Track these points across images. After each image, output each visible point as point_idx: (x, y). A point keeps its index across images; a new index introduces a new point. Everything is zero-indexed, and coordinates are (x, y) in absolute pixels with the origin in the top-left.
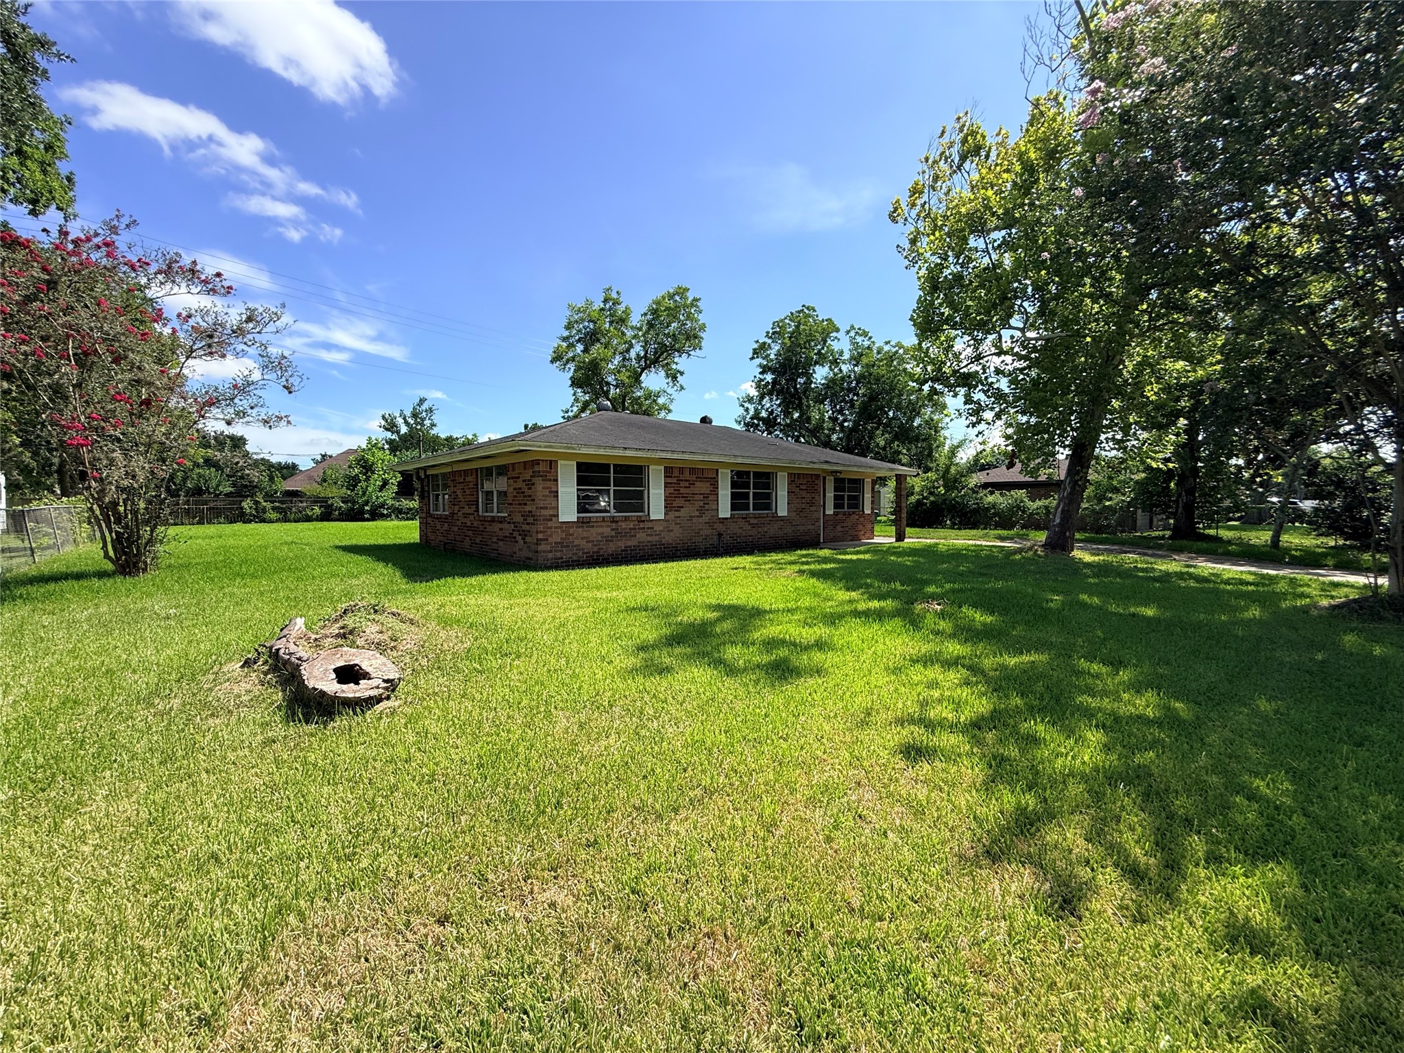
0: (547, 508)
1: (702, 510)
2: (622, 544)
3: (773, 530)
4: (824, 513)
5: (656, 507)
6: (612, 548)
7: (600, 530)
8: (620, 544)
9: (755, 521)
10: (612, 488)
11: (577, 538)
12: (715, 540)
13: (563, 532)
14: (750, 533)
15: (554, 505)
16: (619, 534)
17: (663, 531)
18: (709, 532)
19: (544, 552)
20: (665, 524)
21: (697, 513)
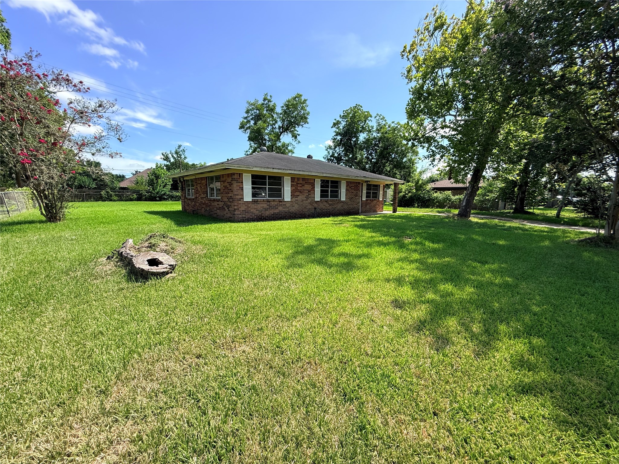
0: (238, 195)
1: (307, 197)
2: (272, 212)
3: (339, 207)
4: (362, 199)
5: (287, 196)
6: (267, 213)
7: (262, 205)
8: (271, 211)
9: (331, 203)
10: (267, 186)
11: (252, 209)
12: (313, 211)
13: (246, 206)
14: (329, 208)
15: (241, 193)
16: (271, 207)
17: (290, 206)
18: (310, 207)
19: (237, 214)
20: (291, 203)
21: (305, 199)
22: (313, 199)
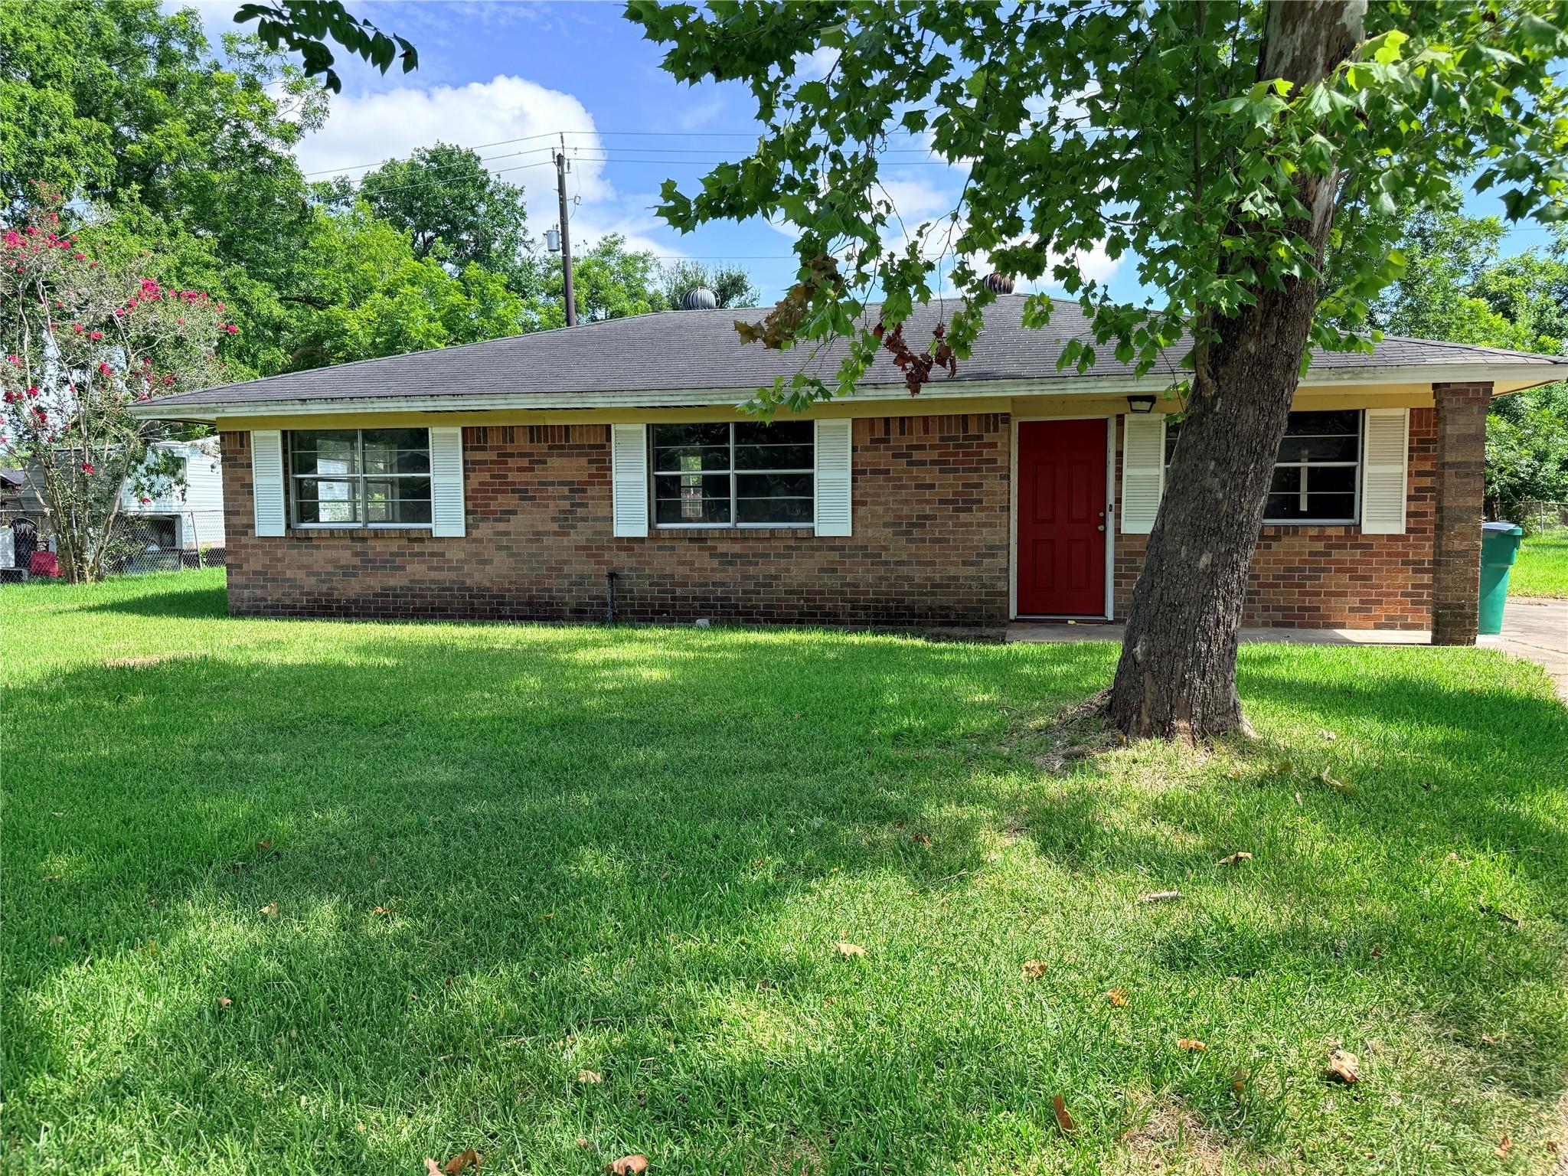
0: (237, 513)
1: (565, 521)
3: (799, 573)
6: (354, 588)
8: (370, 581)
10: (362, 475)
13: (265, 554)
15: (249, 506)
17: (465, 561)
18: (588, 567)
19: (237, 587)
20: (472, 547)
21: (555, 527)
22: (599, 526)
